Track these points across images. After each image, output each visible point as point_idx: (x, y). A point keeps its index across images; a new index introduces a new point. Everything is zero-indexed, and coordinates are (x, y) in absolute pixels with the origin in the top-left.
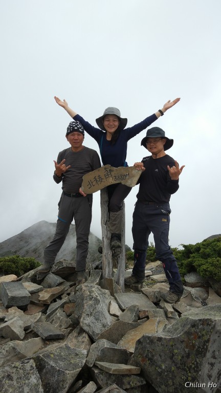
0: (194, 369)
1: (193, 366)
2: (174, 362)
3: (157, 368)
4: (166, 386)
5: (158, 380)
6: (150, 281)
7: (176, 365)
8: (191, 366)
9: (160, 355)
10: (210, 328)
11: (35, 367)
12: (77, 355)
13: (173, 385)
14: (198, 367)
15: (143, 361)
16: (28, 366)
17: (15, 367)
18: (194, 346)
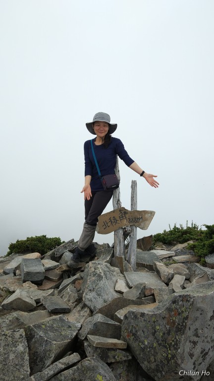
0: (174, 346)
1: (173, 343)
2: (156, 338)
3: (140, 344)
4: (149, 362)
5: (141, 356)
6: (171, 261)
7: (158, 342)
8: (171, 343)
9: (143, 331)
10: (189, 304)
11: (24, 336)
12: (70, 327)
13: (155, 361)
14: (177, 345)
15: (128, 336)
16: (17, 335)
17: (4, 335)
18: (174, 322)
